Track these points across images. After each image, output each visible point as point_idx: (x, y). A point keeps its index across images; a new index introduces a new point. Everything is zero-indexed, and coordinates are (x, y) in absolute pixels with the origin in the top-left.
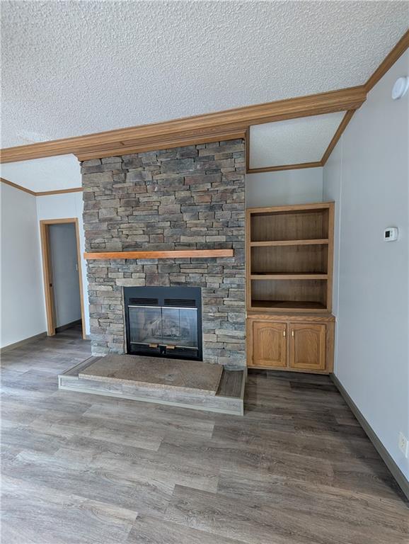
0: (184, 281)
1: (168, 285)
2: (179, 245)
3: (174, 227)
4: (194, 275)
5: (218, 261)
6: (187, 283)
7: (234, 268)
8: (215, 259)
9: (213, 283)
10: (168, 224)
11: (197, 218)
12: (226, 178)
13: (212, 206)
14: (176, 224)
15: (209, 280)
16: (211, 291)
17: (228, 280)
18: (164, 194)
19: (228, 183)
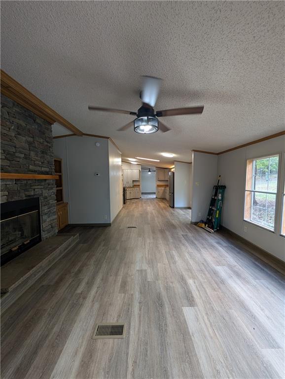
0: (33, 194)
1: (24, 198)
2: (29, 171)
3: (26, 159)
4: (38, 190)
5: (47, 181)
6: (34, 195)
7: (52, 184)
8: (45, 180)
9: (46, 193)
10: (23, 156)
11: (37, 156)
12: (47, 139)
13: (43, 152)
14: (27, 157)
15: (44, 191)
16: (46, 198)
17: (51, 191)
18: (19, 134)
19: (48, 142)
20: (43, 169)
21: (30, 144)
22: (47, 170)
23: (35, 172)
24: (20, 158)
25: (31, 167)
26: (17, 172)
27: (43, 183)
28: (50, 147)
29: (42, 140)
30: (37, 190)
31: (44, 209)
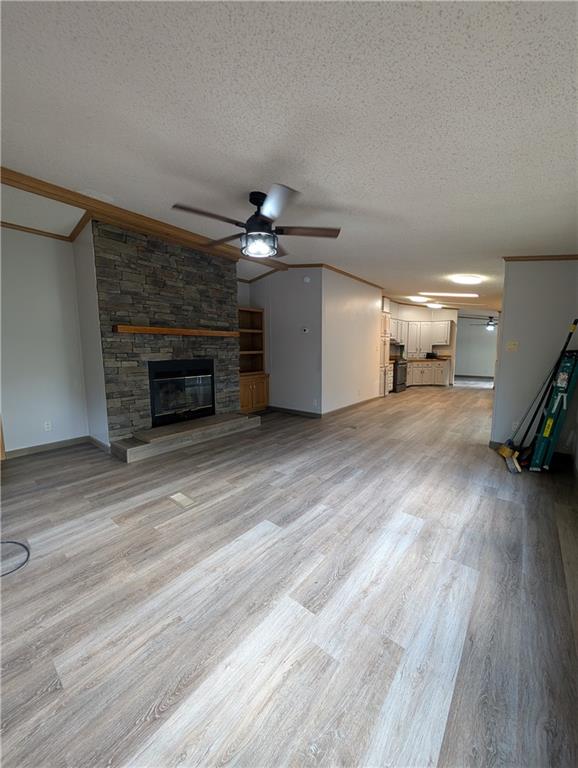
0: (203, 354)
1: (192, 358)
2: (200, 326)
5: (226, 340)
6: (205, 356)
7: (234, 344)
8: (223, 338)
9: (222, 355)
10: (191, 308)
11: (211, 307)
12: (228, 284)
13: (220, 302)
14: (197, 309)
15: (220, 353)
16: (221, 361)
17: (231, 353)
18: (187, 283)
19: (229, 288)
20: (219, 324)
21: (201, 293)
22: (227, 325)
23: (207, 327)
24: (187, 311)
25: (202, 322)
26: (184, 327)
27: (220, 342)
28: (232, 294)
29: (218, 287)
30: (209, 350)
31: (219, 375)
